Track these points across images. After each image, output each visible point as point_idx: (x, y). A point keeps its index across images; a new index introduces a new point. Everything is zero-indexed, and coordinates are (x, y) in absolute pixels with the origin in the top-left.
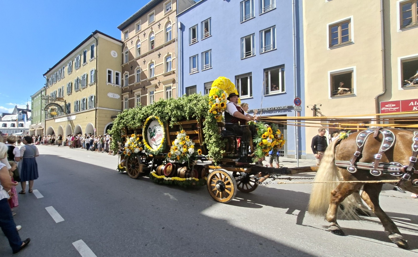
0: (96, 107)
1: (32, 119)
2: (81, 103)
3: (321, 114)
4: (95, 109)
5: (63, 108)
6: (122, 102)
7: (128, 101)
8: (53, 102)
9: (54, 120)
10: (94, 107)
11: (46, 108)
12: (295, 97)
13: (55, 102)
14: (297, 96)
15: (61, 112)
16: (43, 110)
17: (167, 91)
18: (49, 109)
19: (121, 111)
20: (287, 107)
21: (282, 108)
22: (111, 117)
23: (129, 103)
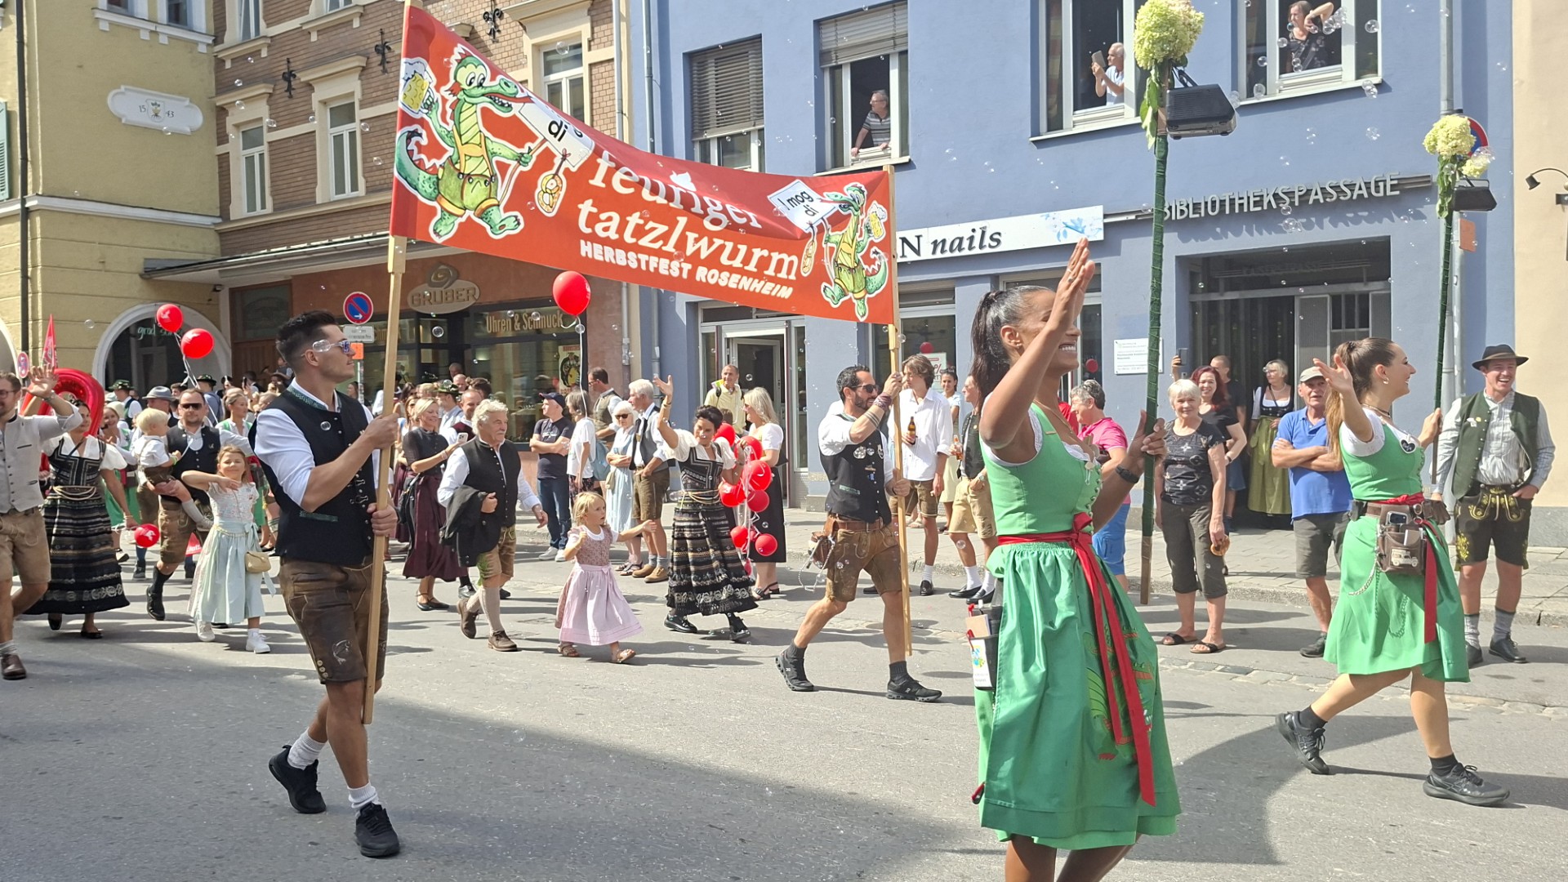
0: (24, 191)
4: (18, 206)
6: (224, 160)
7: (265, 148)
10: (11, 196)
12: (1451, 113)
14: (1458, 106)
17: (553, 77)
19: (215, 224)
20: (1392, 185)
21: (1360, 189)
22: (141, 270)
23: (272, 164)
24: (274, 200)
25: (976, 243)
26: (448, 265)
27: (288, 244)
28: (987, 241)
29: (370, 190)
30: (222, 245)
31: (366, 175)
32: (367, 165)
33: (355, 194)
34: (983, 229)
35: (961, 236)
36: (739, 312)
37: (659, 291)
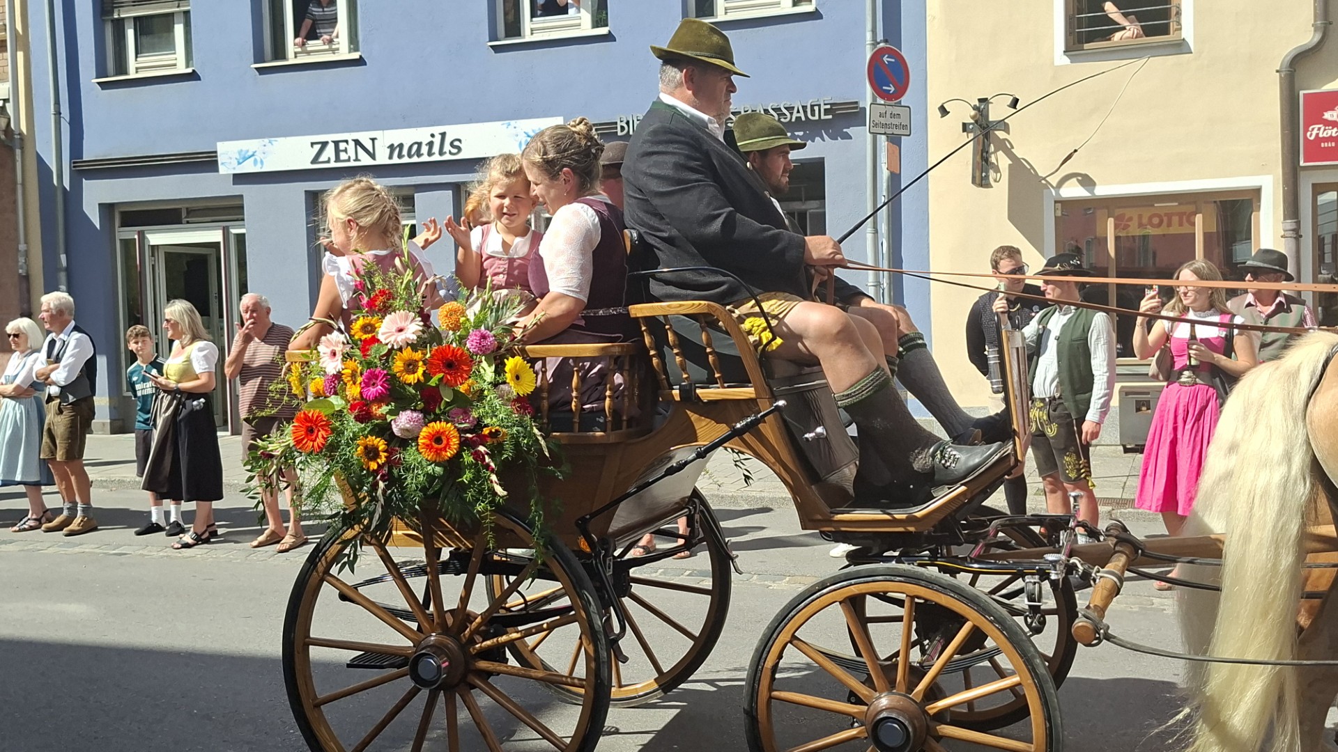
3: (1009, 153)
12: (875, 43)
14: (880, 37)
20: (825, 110)
21: (798, 112)
25: (436, 149)
28: (447, 148)
34: (443, 135)
35: (419, 141)
36: (167, 215)
37: (65, 188)
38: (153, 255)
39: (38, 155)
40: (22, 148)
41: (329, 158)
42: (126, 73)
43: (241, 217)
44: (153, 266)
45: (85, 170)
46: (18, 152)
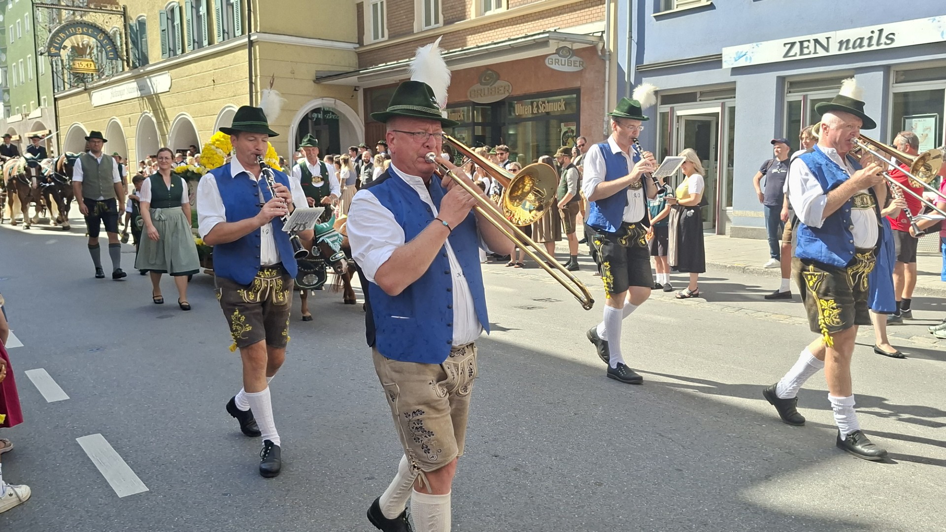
0: (250, 31)
1: (6, 93)
2: (187, 15)
4: (246, 40)
5: (119, 44)
6: (360, 7)
8: (78, 18)
9: (86, 95)
10: (243, 33)
11: (55, 44)
13: (84, 18)
15: (111, 59)
16: (41, 54)
18: (65, 47)
19: (355, 48)
22: (315, 79)
23: (388, 8)
24: (389, 31)
26: (491, 71)
27: (397, 60)
28: (883, 40)
29: (447, 23)
30: (359, 61)
31: (444, 12)
32: (444, 6)
33: (437, 25)
34: (881, 31)
35: (862, 37)
36: (687, 97)
37: (631, 83)
38: (678, 122)
39: (618, 63)
40: (610, 60)
41: (796, 53)
42: (671, 9)
43: (734, 96)
44: (678, 129)
45: (644, 71)
46: (607, 62)
